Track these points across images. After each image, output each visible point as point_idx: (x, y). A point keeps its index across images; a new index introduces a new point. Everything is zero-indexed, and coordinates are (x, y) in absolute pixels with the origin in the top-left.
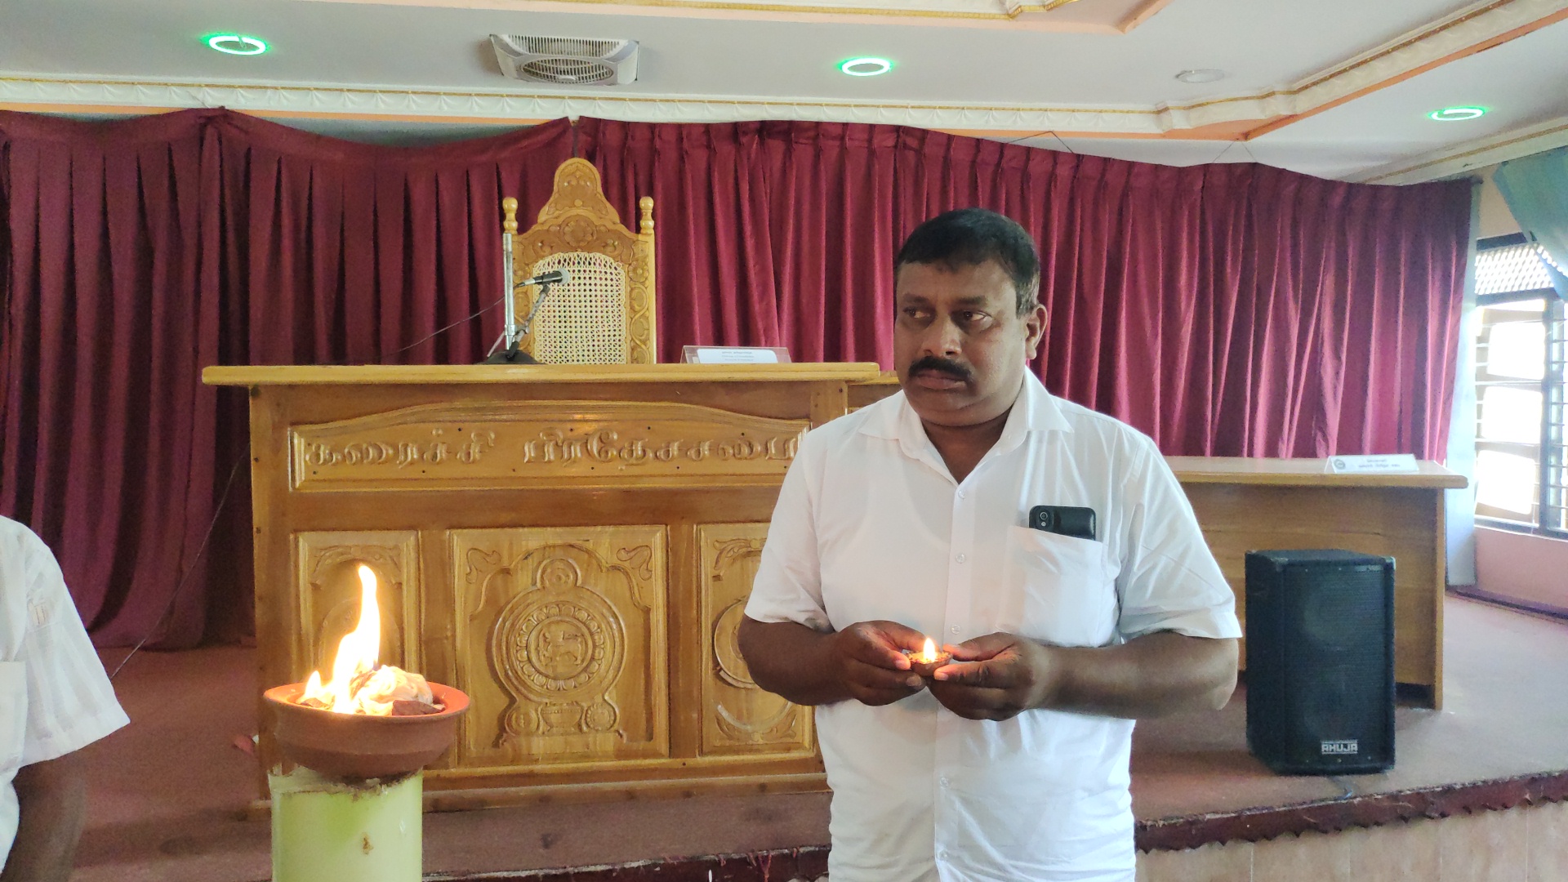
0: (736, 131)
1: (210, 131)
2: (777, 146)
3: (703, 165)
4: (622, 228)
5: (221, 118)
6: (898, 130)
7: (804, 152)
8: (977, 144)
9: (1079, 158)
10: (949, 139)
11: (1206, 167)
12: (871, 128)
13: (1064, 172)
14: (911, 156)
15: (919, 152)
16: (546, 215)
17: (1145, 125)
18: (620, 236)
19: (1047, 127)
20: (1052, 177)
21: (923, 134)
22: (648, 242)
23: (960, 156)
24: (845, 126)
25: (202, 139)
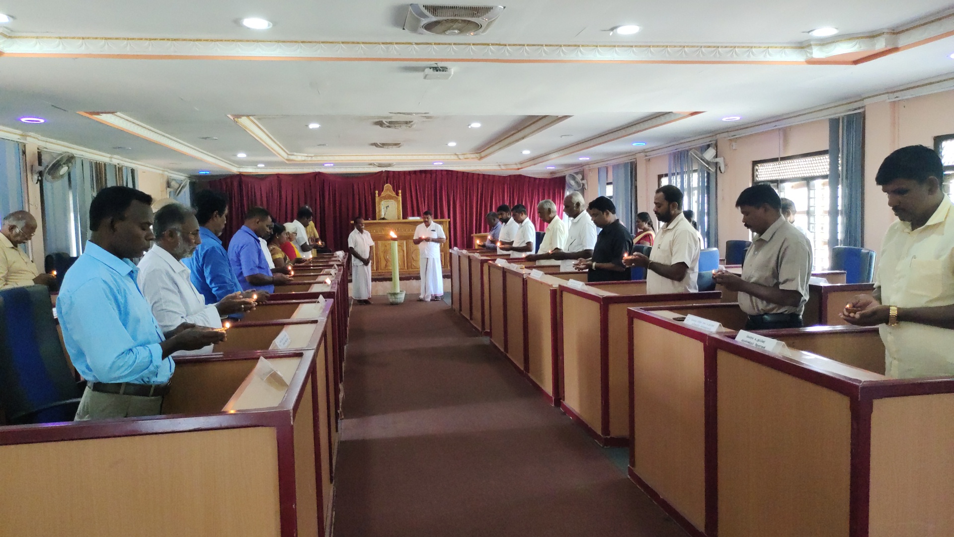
0: (415, 172)
1: (317, 177)
2: (424, 175)
3: (409, 179)
4: (396, 196)
5: (319, 173)
6: (447, 171)
7: (429, 175)
8: (463, 173)
9: (484, 175)
10: (457, 172)
11: (510, 176)
12: (442, 170)
13: (481, 179)
14: (450, 176)
15: (452, 175)
16: (383, 194)
17: (497, 168)
18: (396, 197)
19: (477, 169)
20: (478, 179)
21: (452, 171)
22: (400, 198)
23: (459, 175)
24: (436, 171)
25: (315, 178)
